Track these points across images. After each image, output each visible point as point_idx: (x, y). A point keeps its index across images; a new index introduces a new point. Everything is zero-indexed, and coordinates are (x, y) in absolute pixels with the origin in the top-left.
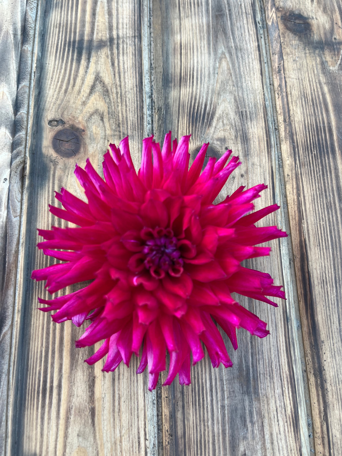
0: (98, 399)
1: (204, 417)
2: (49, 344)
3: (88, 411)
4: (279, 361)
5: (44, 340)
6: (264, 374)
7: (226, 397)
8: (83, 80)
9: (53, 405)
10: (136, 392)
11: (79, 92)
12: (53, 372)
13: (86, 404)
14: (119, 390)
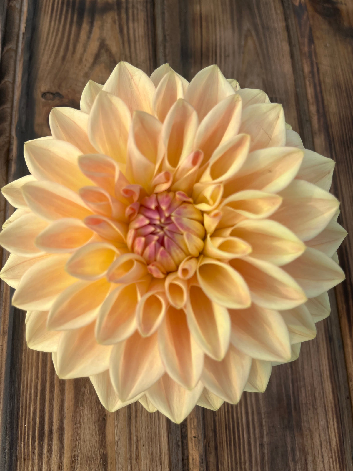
0: (110, 443)
1: (240, 458)
2: (46, 376)
3: (99, 458)
4: (323, 389)
5: (40, 370)
6: (307, 404)
7: (265, 433)
8: (85, 47)
9: (53, 452)
10: (157, 433)
11: (81, 61)
12: (52, 411)
13: (96, 450)
14: (137, 431)
